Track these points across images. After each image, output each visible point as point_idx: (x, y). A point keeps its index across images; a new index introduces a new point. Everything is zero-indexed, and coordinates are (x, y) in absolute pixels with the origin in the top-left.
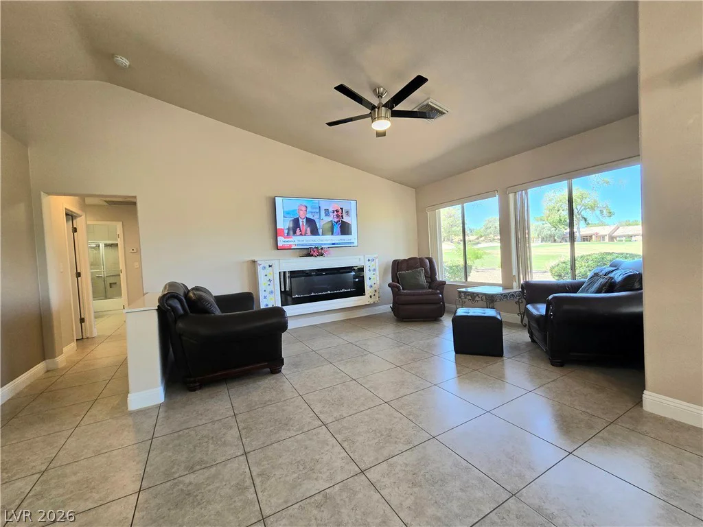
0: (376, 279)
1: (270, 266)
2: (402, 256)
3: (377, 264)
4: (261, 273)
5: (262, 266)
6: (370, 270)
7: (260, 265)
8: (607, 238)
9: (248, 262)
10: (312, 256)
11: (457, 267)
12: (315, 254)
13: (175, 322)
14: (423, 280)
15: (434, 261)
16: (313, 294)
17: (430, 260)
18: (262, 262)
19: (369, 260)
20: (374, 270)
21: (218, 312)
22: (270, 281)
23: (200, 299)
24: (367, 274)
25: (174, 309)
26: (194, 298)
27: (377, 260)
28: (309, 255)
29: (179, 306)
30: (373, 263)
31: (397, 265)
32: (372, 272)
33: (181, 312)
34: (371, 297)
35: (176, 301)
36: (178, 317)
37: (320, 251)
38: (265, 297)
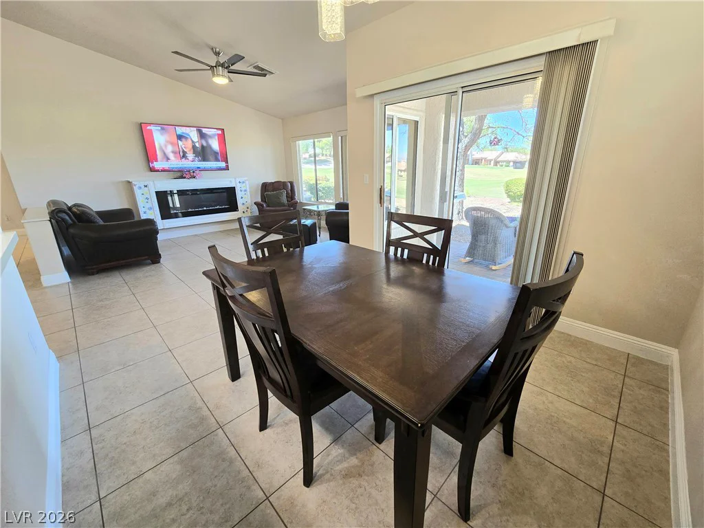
0: (247, 198)
1: (146, 186)
2: (271, 179)
3: (248, 186)
4: (138, 193)
5: (137, 186)
6: (241, 191)
7: (135, 185)
8: (492, 162)
9: (122, 182)
10: (185, 178)
11: (329, 188)
12: (187, 177)
13: (67, 229)
14: (284, 199)
15: (295, 184)
16: (190, 210)
17: (292, 183)
18: (138, 183)
19: (240, 182)
20: (245, 191)
21: (101, 223)
22: (147, 199)
23: (84, 213)
24: (239, 194)
25: (63, 220)
26: (78, 212)
27: (247, 182)
28: (182, 177)
29: (67, 218)
30: (244, 184)
31: (265, 187)
32: (243, 193)
33: (70, 221)
34: (244, 212)
35: (64, 214)
36: (68, 226)
37: (192, 174)
38: (145, 213)
